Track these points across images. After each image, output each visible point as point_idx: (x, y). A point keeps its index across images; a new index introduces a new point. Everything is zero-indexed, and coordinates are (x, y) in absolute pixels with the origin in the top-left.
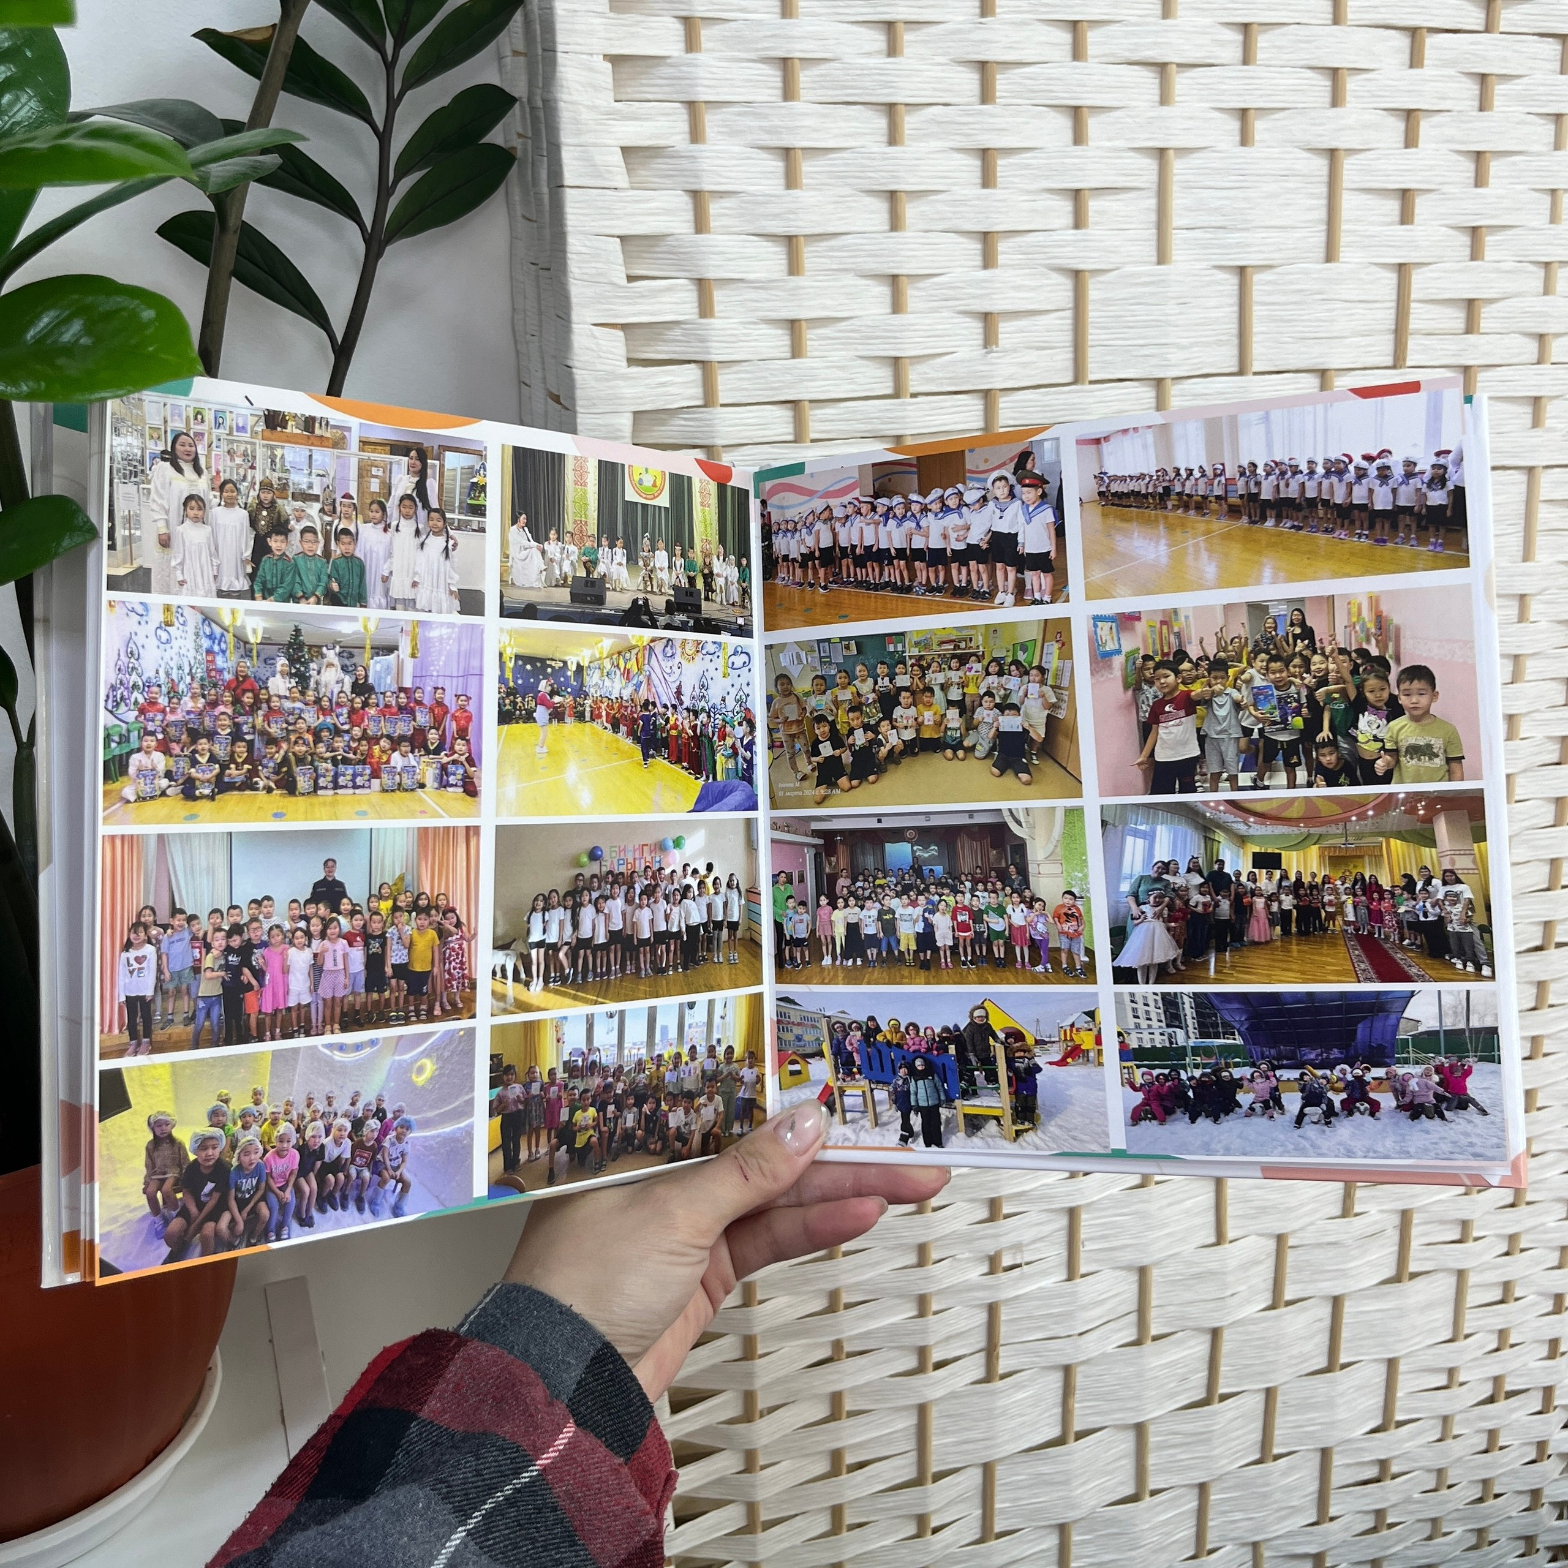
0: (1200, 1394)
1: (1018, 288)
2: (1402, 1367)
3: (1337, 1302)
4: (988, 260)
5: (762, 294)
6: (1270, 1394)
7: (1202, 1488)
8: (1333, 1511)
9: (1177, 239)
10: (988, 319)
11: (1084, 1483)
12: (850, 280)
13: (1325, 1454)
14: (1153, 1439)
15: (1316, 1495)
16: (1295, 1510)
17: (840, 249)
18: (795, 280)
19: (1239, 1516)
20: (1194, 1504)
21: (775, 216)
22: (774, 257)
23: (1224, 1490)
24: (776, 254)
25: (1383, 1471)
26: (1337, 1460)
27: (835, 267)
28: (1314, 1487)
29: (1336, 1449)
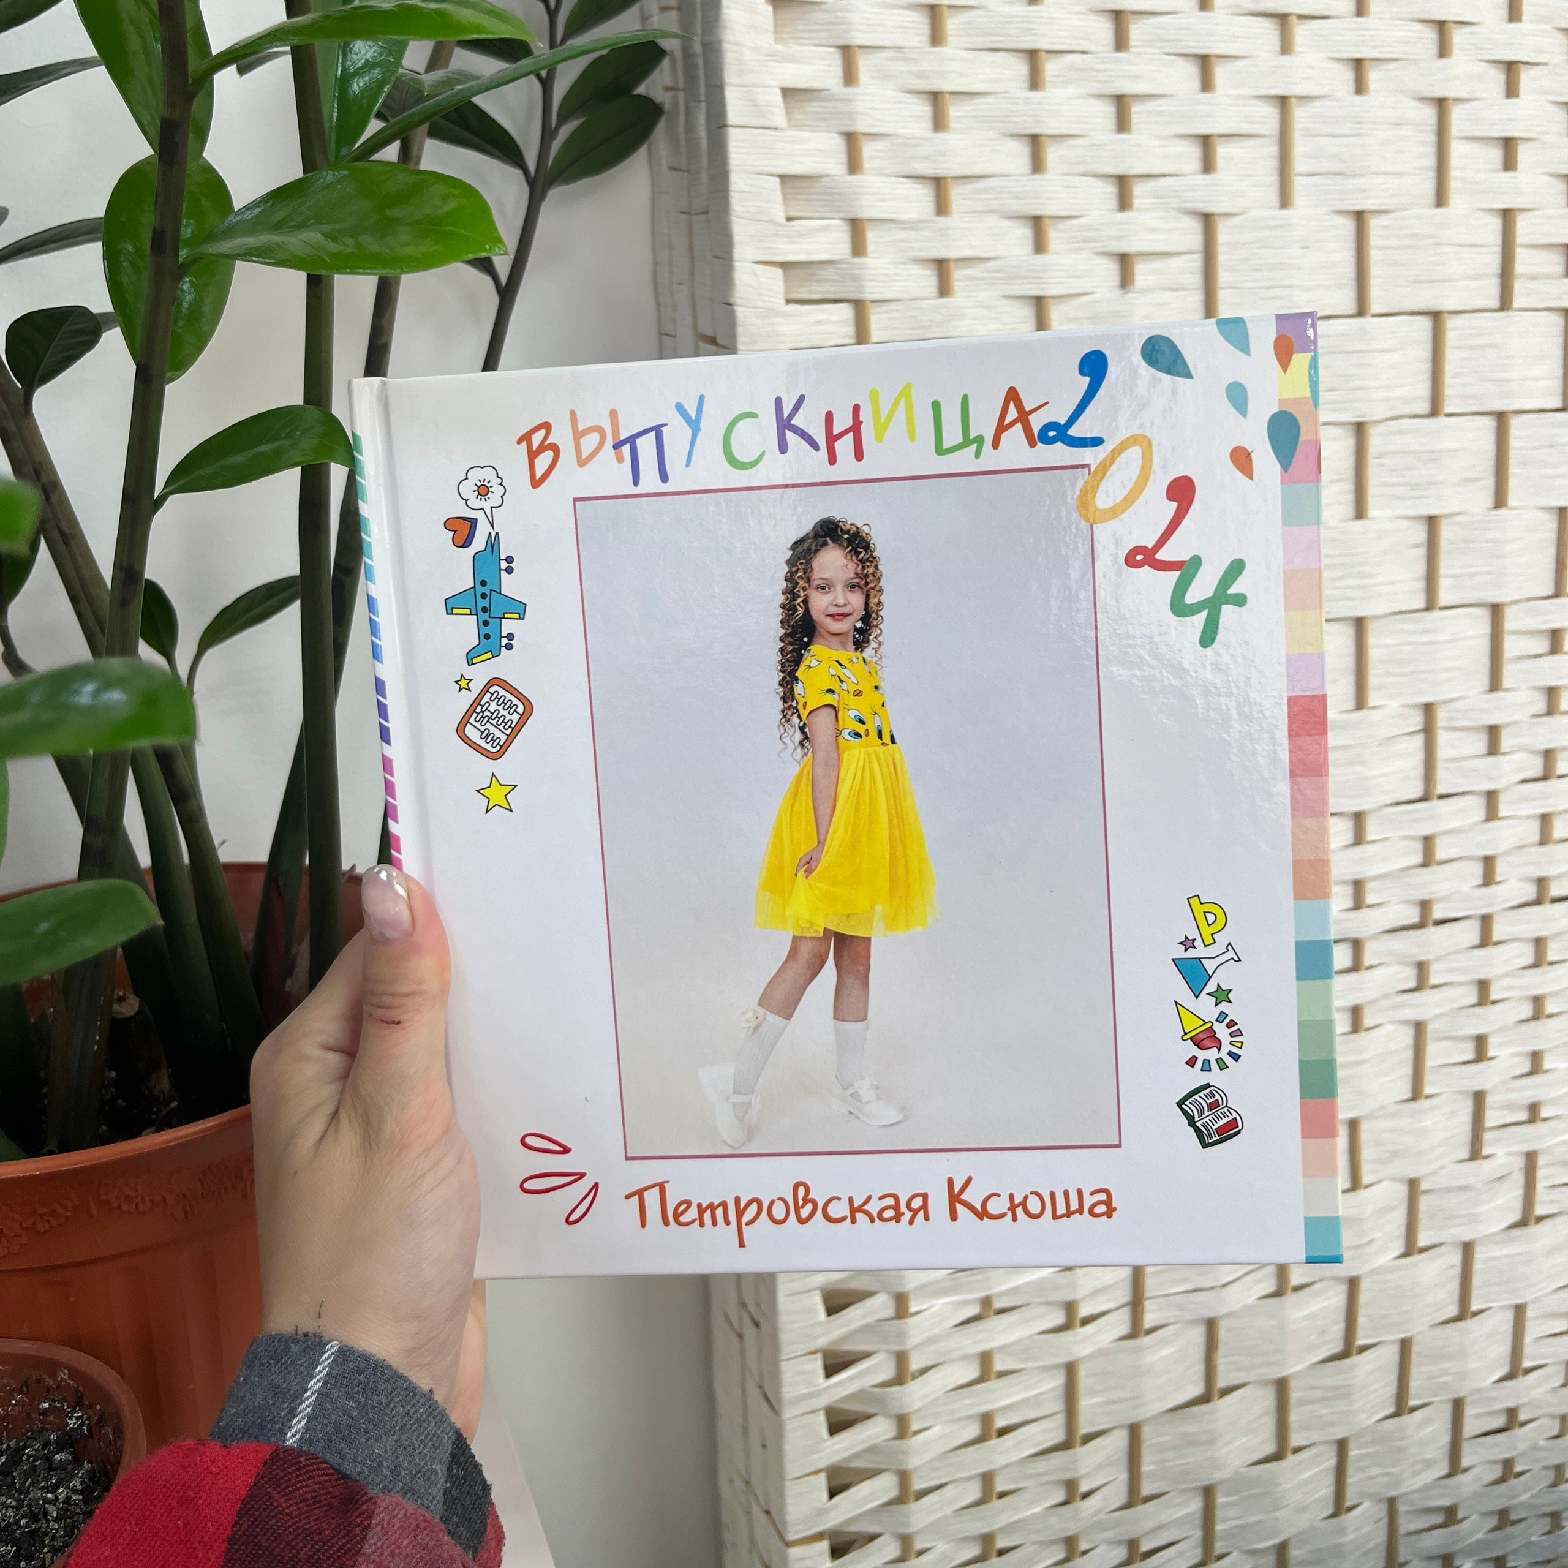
0: (1337, 1347)
1: (1153, 230)
2: (1530, 1313)
3: (1468, 1248)
4: (1124, 202)
5: (912, 235)
6: (1405, 1346)
7: (1342, 1446)
8: (1465, 1462)
9: (1299, 184)
10: (1125, 261)
11: (1230, 1443)
12: (993, 221)
13: (1458, 1405)
14: (1294, 1395)
15: (1448, 1447)
16: (1428, 1464)
17: (986, 190)
18: (943, 221)
19: (1376, 1471)
20: (1332, 1461)
21: (926, 158)
22: (922, 198)
23: (1361, 1446)
24: (924, 195)
25: (1512, 1419)
26: (1469, 1411)
27: (980, 209)
28: (1445, 1439)
29: (1468, 1400)
